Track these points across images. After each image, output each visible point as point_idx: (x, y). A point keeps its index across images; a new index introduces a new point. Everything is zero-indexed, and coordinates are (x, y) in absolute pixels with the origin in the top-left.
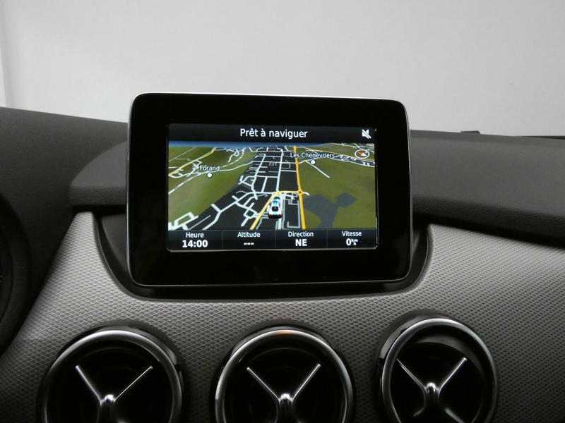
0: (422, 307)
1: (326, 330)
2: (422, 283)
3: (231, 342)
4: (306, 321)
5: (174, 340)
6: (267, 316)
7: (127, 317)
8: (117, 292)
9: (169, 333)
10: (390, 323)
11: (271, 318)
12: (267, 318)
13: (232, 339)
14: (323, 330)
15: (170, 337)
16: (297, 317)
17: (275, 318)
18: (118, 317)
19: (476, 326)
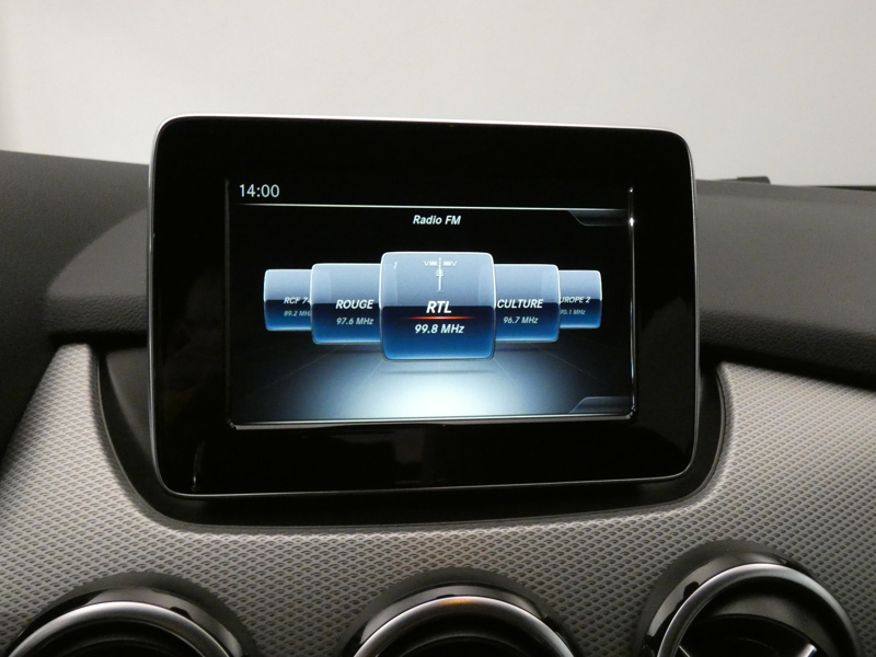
0: (721, 535)
1: (540, 588)
2: (719, 485)
3: (354, 616)
4: (502, 571)
5: (240, 614)
6: (425, 561)
7: (149, 566)
8: (129, 515)
9: (231, 599)
10: (662, 570)
11: (434, 565)
12: (425, 565)
13: (357, 612)
14: (534, 588)
15: (233, 609)
16: (484, 562)
17: (440, 566)
18: (131, 566)
19: (816, 567)
